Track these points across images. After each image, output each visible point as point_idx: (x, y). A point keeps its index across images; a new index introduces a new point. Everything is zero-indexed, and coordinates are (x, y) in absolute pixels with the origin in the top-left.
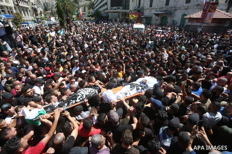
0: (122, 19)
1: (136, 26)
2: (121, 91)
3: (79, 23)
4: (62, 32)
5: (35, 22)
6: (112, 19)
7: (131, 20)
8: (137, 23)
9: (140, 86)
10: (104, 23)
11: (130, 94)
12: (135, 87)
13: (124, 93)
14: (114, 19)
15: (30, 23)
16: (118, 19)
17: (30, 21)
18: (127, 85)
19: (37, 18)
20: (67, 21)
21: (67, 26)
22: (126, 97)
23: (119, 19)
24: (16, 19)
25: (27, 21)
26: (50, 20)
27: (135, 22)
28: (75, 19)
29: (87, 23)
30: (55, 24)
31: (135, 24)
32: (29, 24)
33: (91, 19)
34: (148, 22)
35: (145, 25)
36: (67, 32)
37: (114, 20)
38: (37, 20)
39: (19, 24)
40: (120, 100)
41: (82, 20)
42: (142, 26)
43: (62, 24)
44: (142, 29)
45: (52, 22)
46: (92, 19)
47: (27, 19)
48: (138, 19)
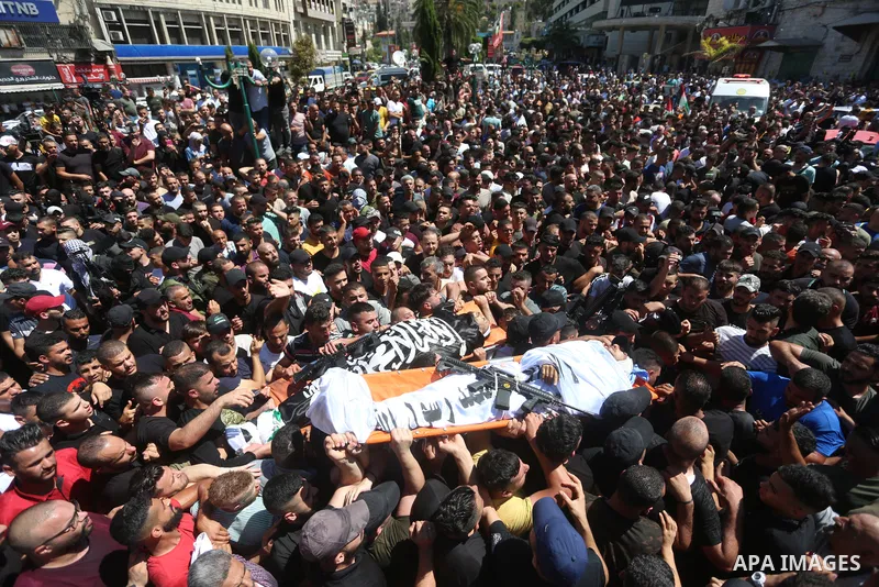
0: (663, 58)
1: (724, 88)
3: (486, 72)
4: (425, 105)
5: (344, 67)
6: (618, 56)
7: (705, 62)
8: (732, 74)
9: (520, 393)
10: (581, 71)
11: (452, 419)
12: (494, 393)
13: (423, 406)
14: (627, 57)
15: (330, 72)
16: (646, 58)
17: (329, 64)
19: (350, 56)
20: (448, 67)
22: (431, 427)
23: (649, 57)
24: (297, 59)
25: (322, 64)
26: (391, 62)
27: (725, 69)
28: (476, 58)
29: (515, 72)
30: (404, 77)
31: (721, 81)
32: (326, 76)
33: (532, 59)
34: (791, 68)
36: (442, 106)
37: (625, 60)
38: (351, 61)
39: (302, 75)
40: (386, 438)
41: (498, 61)
42: (760, 89)
43: (428, 72)
44: (757, 101)
45: (393, 67)
46: (539, 56)
47: (323, 57)
48: (741, 55)
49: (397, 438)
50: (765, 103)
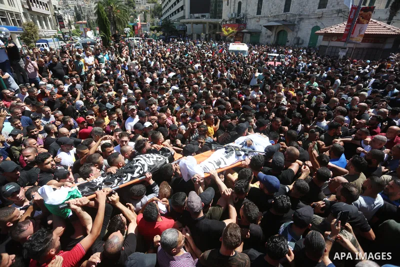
0: (210, 35)
1: (233, 47)
2: (209, 159)
3: (135, 41)
4: (105, 58)
5: (59, 39)
6: (192, 34)
7: (225, 37)
8: (234, 41)
9: (242, 151)
10: (178, 41)
11: (225, 164)
12: (234, 152)
13: (215, 162)
14: (195, 35)
15: (51, 41)
16: (203, 35)
17: (50, 37)
18: (220, 149)
19: (62, 33)
20: (115, 39)
21: (115, 47)
22: (220, 168)
23: (204, 35)
24: (26, 34)
25: (45, 37)
26: (86, 37)
27: (232, 40)
28: (128, 35)
30: (93, 43)
31: (231, 44)
32: (49, 43)
33: (155, 35)
34: (254, 39)
35: (248, 46)
36: (114, 57)
37: (195, 36)
38: (63, 36)
39: (31, 42)
41: (141, 36)
42: (244, 47)
43: (105, 43)
44: (243, 52)
45: (88, 39)
46: (158, 34)
47: (45, 33)
48: (236, 35)
49: (212, 174)
50: (247, 52)
